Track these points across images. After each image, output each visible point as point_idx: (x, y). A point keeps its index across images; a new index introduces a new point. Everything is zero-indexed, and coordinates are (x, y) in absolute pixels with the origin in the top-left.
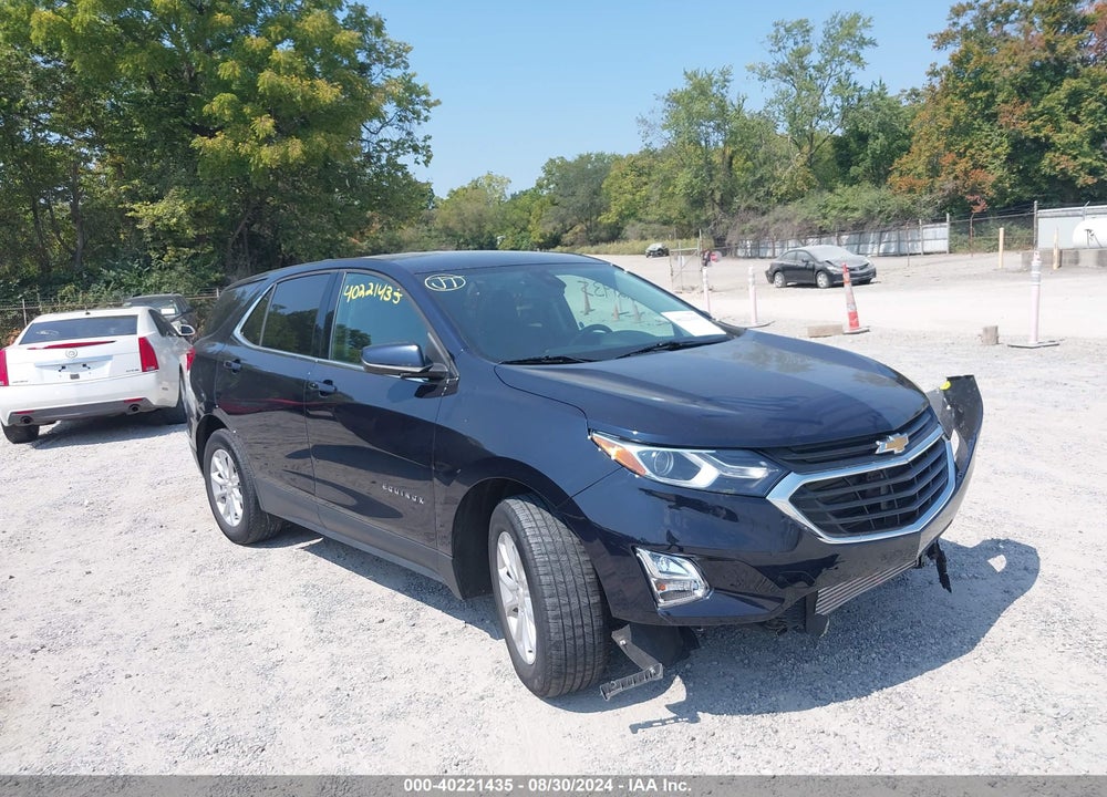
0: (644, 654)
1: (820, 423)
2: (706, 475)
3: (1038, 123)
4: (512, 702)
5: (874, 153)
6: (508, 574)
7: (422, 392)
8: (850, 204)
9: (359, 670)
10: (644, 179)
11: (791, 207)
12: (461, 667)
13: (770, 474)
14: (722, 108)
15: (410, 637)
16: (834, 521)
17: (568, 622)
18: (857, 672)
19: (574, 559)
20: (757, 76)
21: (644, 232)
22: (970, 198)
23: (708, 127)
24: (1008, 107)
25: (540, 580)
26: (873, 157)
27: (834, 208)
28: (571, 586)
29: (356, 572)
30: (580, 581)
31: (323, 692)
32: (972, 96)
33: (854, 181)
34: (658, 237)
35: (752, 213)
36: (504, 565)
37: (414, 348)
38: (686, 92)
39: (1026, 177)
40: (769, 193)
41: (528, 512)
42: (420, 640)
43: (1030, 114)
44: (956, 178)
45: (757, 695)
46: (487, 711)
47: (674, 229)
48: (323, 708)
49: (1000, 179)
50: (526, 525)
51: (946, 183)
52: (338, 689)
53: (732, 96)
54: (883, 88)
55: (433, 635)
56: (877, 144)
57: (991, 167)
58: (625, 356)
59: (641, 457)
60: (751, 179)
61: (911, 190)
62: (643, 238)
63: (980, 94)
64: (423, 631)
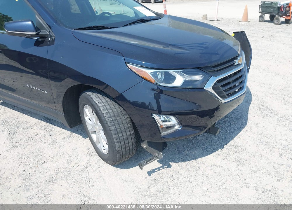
0: (153, 149)
1: (218, 54)
2: (179, 80)
4: (99, 168)
6: (89, 119)
7: (38, 44)
9: (32, 160)
12: (74, 153)
13: (204, 78)
15: (50, 141)
16: (225, 93)
17: (123, 143)
18: (216, 138)
19: (123, 118)
25: (110, 129)
28: (123, 129)
29: (23, 113)
30: (126, 126)
31: (18, 173)
36: (87, 116)
37: (30, 23)
41: (99, 99)
42: (55, 142)
45: (187, 152)
46: (90, 174)
48: (19, 181)
50: (99, 105)
52: (24, 171)
55: (59, 139)
58: (125, 26)
59: (152, 75)
64: (55, 137)
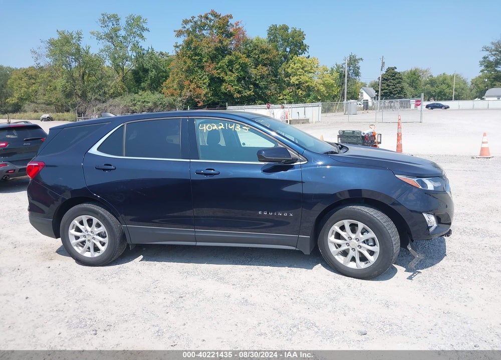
3: (219, 71)
5: (151, 77)
8: (146, 99)
10: (33, 81)
11: (117, 100)
14: (78, 50)
20: (96, 38)
21: (36, 109)
22: (197, 100)
23: (70, 59)
24: (208, 64)
26: (151, 79)
27: (139, 101)
32: (193, 58)
33: (144, 89)
34: (45, 111)
35: (97, 102)
38: (59, 40)
39: (216, 93)
40: (105, 93)
43: (216, 68)
44: (190, 91)
47: (53, 107)
49: (207, 93)
51: (187, 93)
53: (83, 45)
54: (153, 50)
56: (152, 74)
57: (203, 88)
60: (95, 85)
61: (172, 95)
62: (36, 111)
63: (196, 58)
